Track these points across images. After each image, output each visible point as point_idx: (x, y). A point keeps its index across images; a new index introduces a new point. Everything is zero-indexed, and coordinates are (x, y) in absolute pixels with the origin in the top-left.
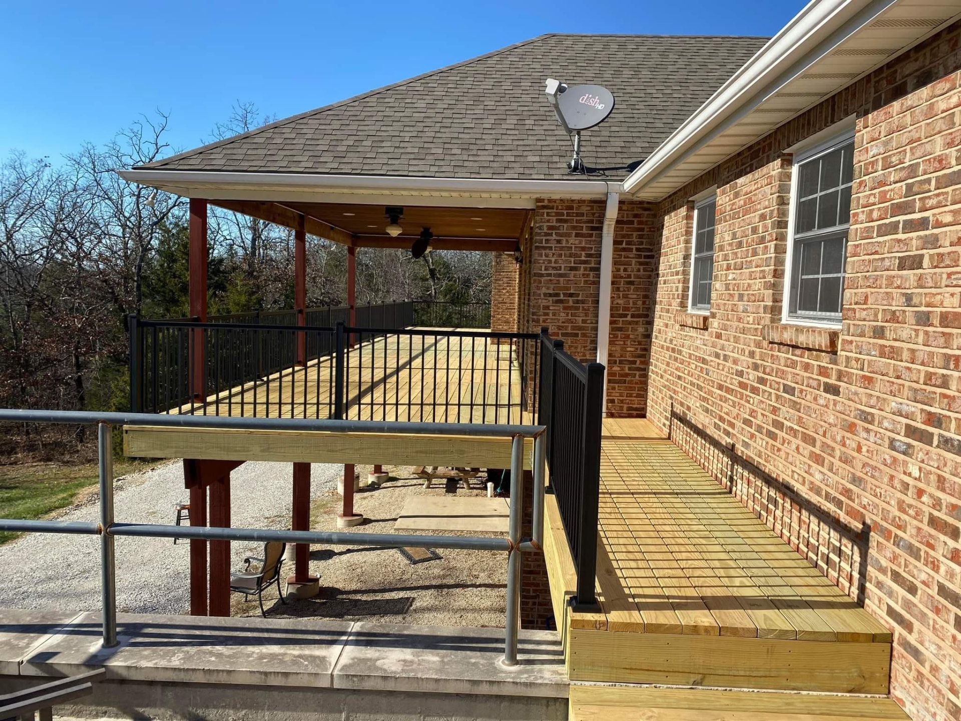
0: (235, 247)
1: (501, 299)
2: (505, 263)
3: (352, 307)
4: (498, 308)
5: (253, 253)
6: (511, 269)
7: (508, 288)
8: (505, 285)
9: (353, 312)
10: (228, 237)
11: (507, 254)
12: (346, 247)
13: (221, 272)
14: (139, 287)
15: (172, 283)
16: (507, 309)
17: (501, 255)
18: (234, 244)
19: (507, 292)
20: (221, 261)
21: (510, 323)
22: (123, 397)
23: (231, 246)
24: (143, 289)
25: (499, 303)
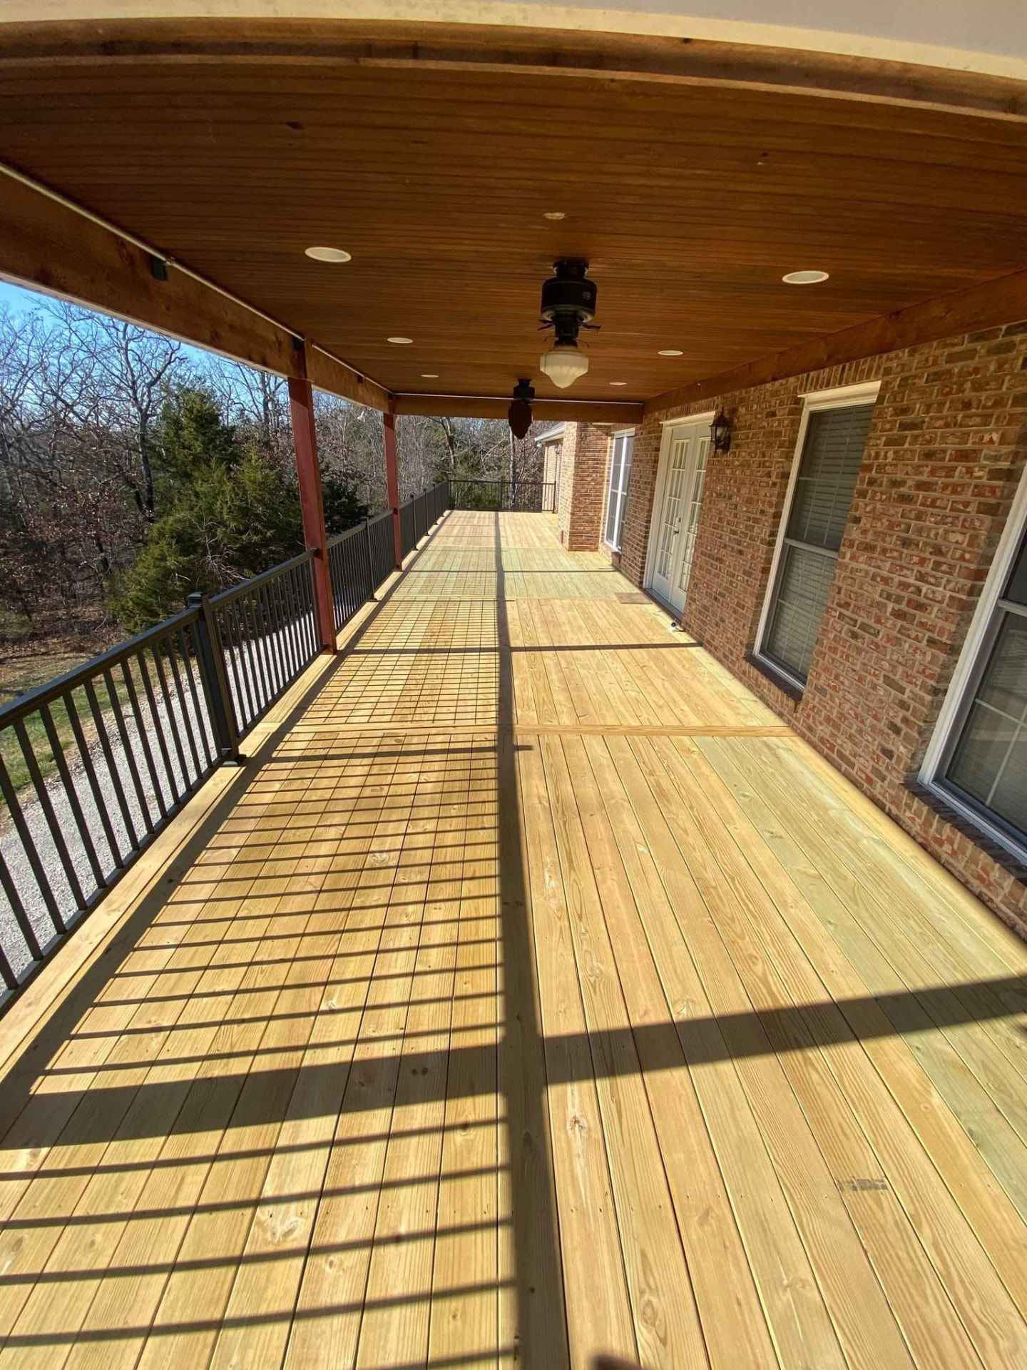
0: (246, 412)
1: (583, 490)
2: (591, 438)
3: (395, 511)
4: (580, 503)
5: (267, 420)
6: (599, 447)
7: (594, 475)
8: (591, 470)
9: (397, 518)
10: (236, 401)
11: (595, 426)
12: (381, 414)
13: (232, 442)
14: (145, 459)
15: (181, 454)
16: (591, 503)
17: (587, 426)
18: (245, 409)
19: (593, 480)
20: (233, 429)
21: (593, 522)
22: (140, 590)
23: (242, 411)
24: (152, 461)
25: (581, 496)
